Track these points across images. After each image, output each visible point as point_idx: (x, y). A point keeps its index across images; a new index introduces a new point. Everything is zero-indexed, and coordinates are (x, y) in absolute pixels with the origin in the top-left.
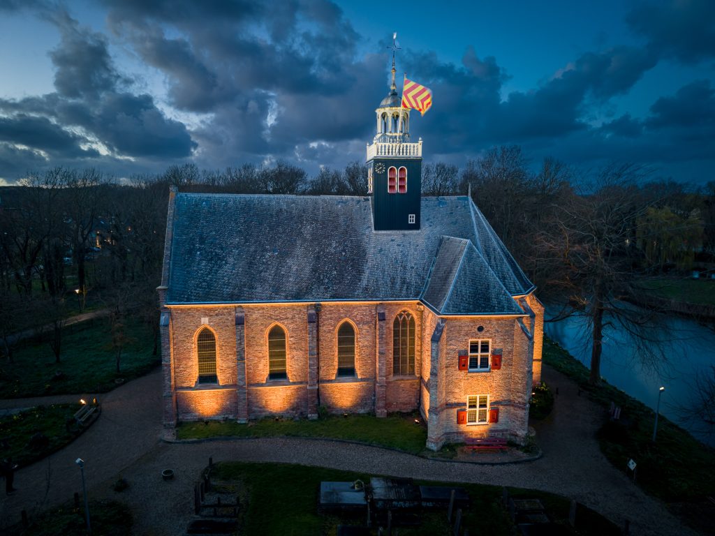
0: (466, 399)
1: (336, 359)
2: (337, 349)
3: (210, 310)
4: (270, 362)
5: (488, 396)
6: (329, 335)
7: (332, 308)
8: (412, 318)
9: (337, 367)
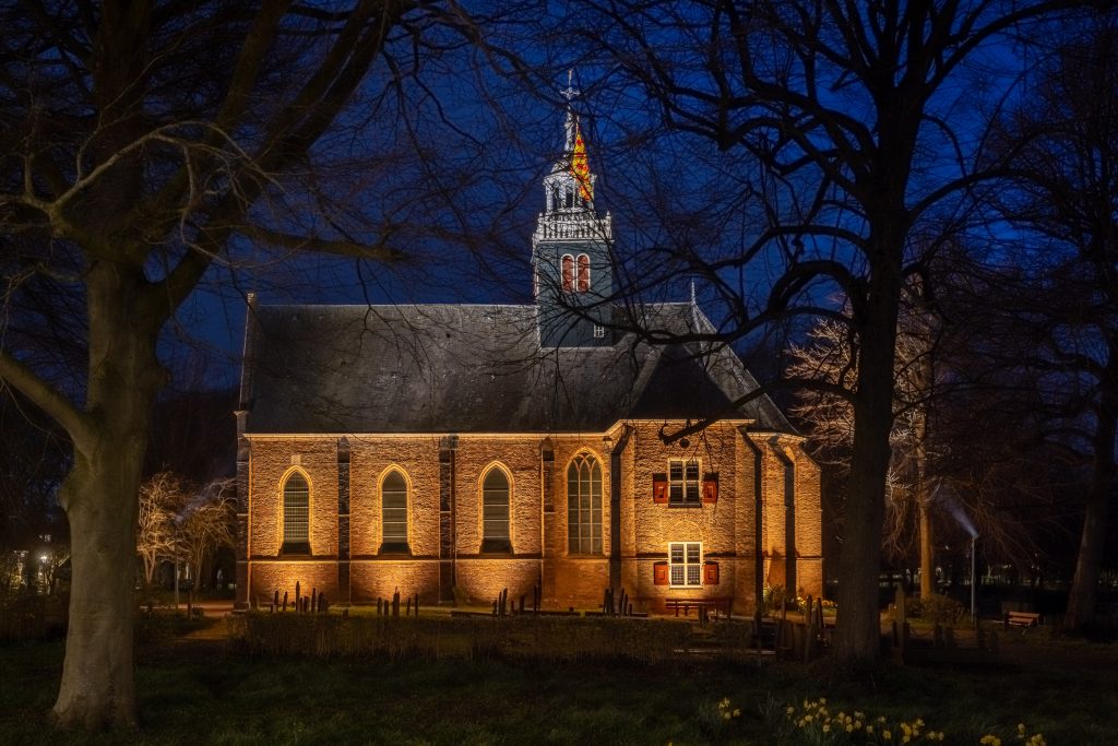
0: (667, 546)
1: (481, 524)
2: (482, 508)
3: (305, 444)
4: (384, 526)
5: (701, 544)
6: (471, 486)
7: (475, 446)
8: (597, 463)
9: (481, 537)
